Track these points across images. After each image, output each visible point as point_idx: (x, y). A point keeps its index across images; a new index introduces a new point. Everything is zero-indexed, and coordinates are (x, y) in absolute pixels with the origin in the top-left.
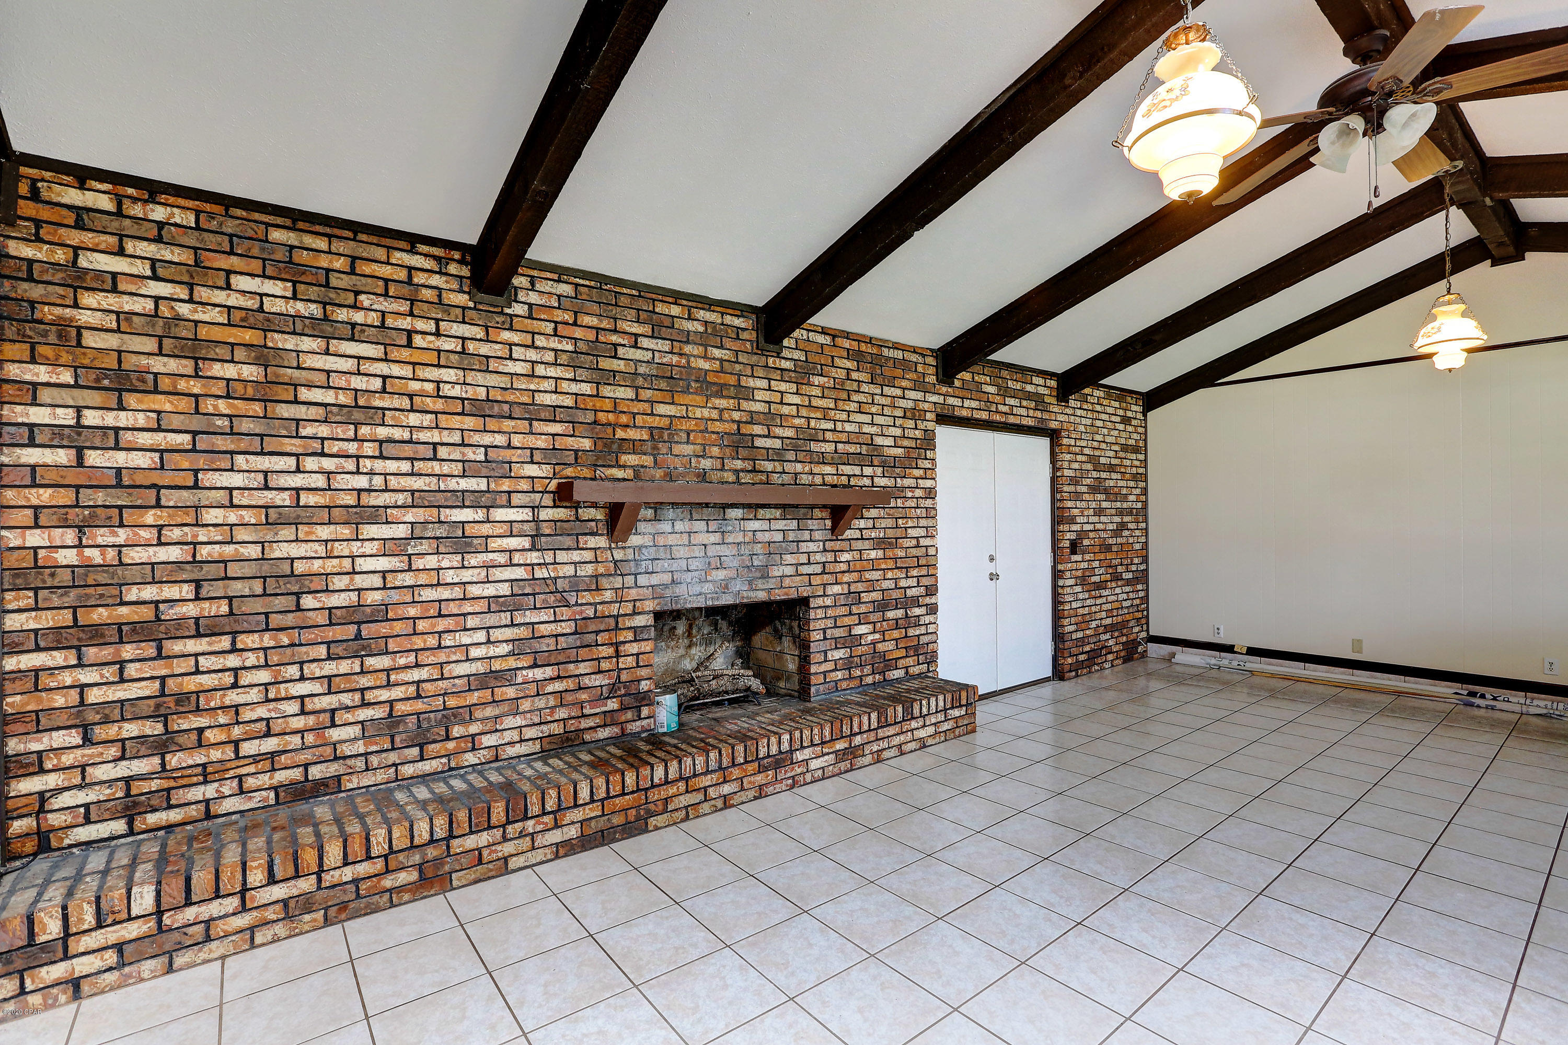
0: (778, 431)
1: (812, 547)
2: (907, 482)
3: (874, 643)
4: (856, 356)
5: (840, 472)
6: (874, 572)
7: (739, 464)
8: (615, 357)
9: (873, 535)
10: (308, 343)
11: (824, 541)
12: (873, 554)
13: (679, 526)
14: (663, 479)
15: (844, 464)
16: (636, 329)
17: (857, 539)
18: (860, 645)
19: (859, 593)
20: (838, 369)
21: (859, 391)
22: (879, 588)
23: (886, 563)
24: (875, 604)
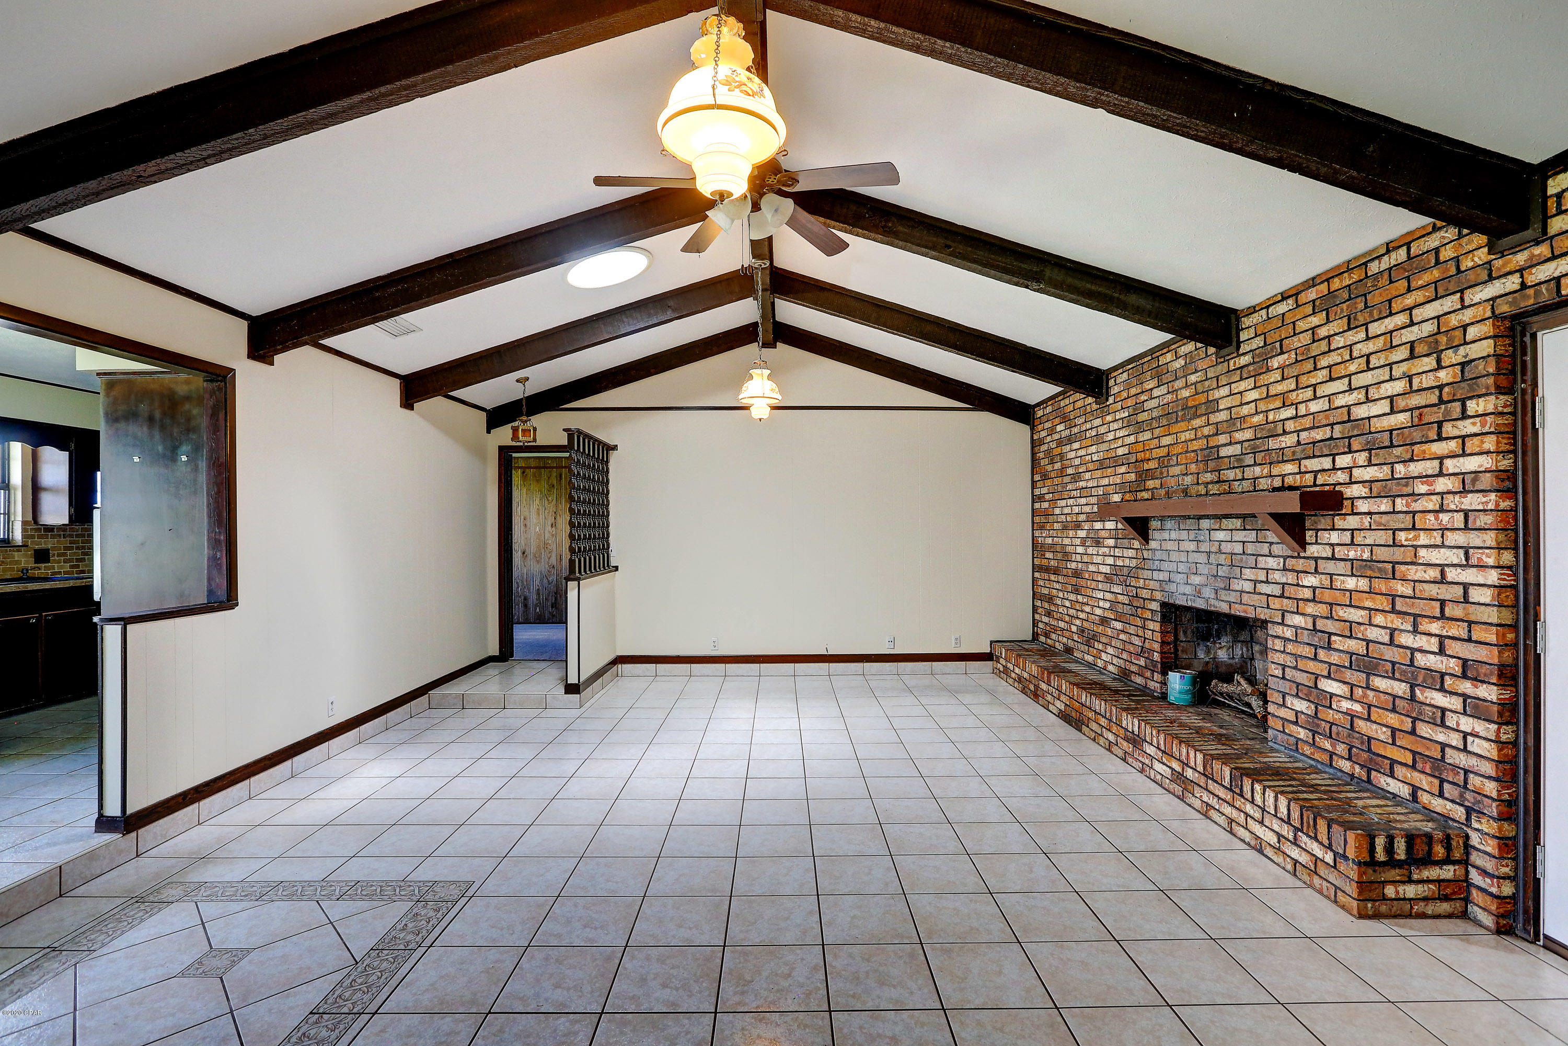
0: (1239, 436)
1: (1271, 563)
2: (1415, 468)
3: (1352, 716)
4: (1325, 305)
5: (1303, 469)
6: (1352, 610)
7: (1209, 476)
8: (1143, 411)
9: (1352, 555)
11: (1285, 558)
12: (1351, 583)
14: (1165, 496)
15: (1309, 458)
16: (1150, 385)
17: (1328, 559)
18: (1330, 707)
19: (1330, 634)
20: (1301, 335)
21: (1330, 351)
22: (1360, 636)
23: (1373, 600)
24: (1354, 657)
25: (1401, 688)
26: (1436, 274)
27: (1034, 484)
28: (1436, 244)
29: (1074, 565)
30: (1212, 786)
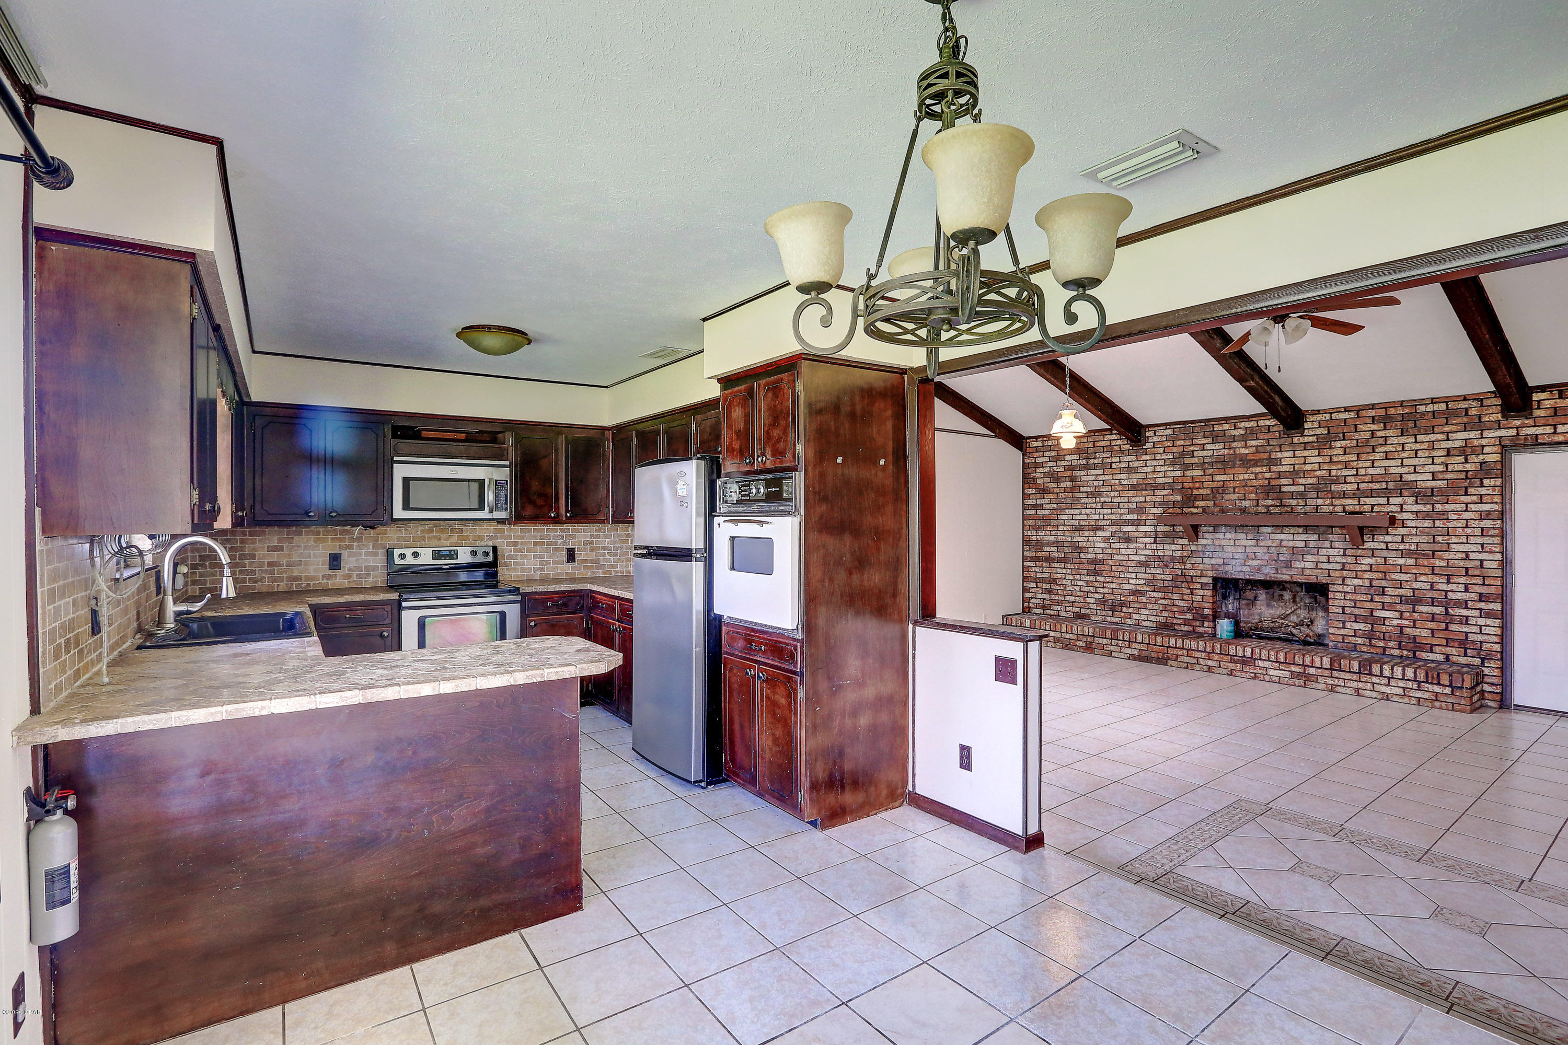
0: (1302, 481)
1: (1332, 552)
2: (1449, 507)
3: (1402, 627)
4: (1383, 419)
5: (1363, 503)
6: (1402, 575)
7: (1270, 502)
8: (1193, 457)
10: (1083, 473)
11: (1345, 549)
12: (1401, 561)
13: (1228, 536)
14: (1219, 512)
15: (1367, 497)
16: (1204, 441)
17: (1382, 549)
18: (1384, 624)
19: (1384, 588)
20: (1362, 433)
21: (1386, 444)
22: (1408, 587)
23: (1419, 569)
24: (1403, 598)
25: (1438, 610)
26: (1465, 420)
27: (1025, 496)
28: (1466, 406)
29: (1090, 556)
30: (1335, 674)
